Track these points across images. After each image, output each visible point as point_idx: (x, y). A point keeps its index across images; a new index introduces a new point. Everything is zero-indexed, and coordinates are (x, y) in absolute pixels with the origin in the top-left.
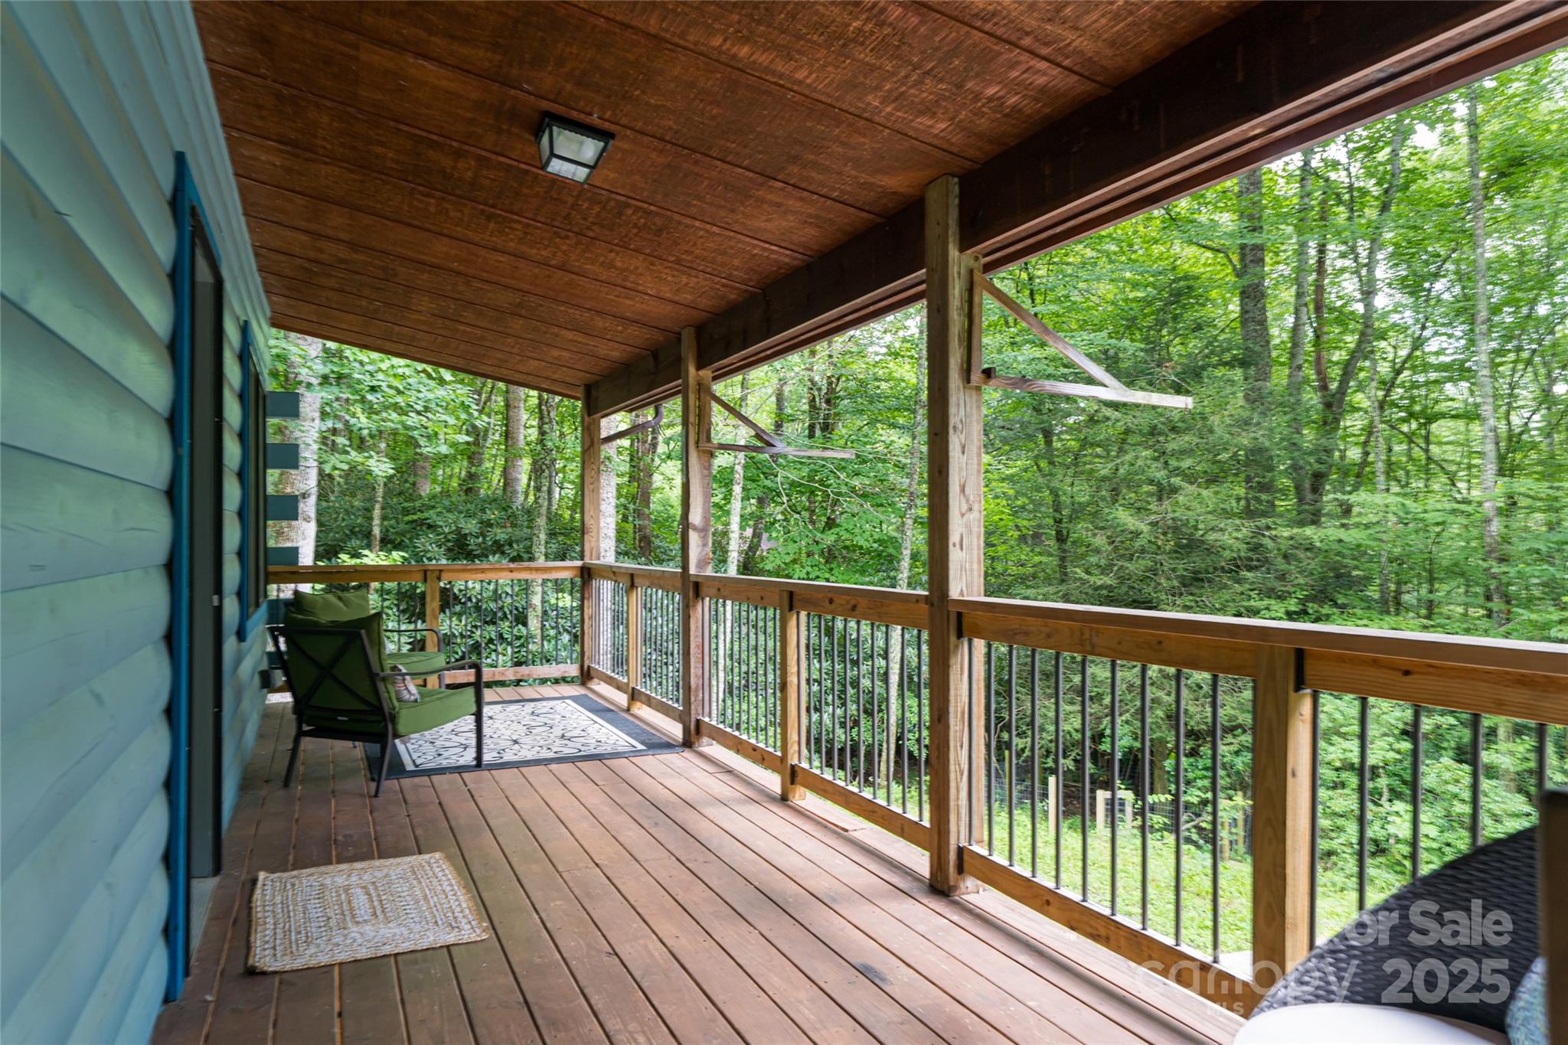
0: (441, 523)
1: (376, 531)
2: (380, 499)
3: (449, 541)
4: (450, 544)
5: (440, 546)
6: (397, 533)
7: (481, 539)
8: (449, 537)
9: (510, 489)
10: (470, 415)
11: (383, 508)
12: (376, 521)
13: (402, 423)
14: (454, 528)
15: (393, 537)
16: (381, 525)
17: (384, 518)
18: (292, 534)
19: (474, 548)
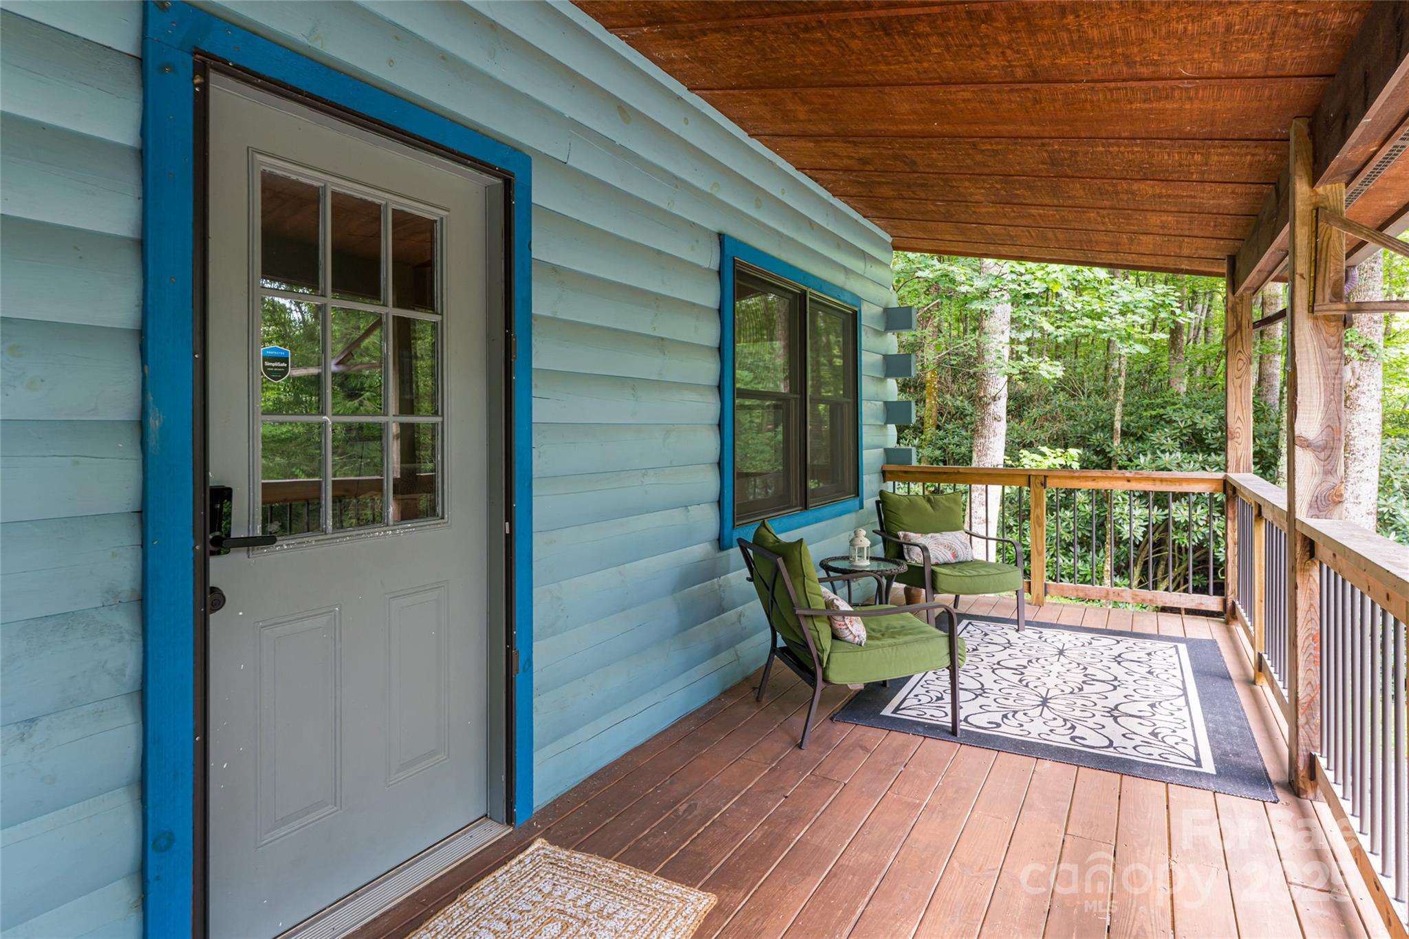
0: (1177, 419)
1: (1118, 425)
2: (1121, 398)
3: (1185, 435)
4: (1185, 438)
5: (1175, 440)
6: (1138, 427)
7: (1219, 434)
8: (1185, 432)
9: (1265, 384)
10: (1173, 313)
11: (1124, 406)
12: (1118, 417)
13: (1094, 328)
14: (1189, 423)
15: (1134, 430)
16: (1122, 420)
17: (1124, 414)
18: (985, 432)
19: (1212, 442)
